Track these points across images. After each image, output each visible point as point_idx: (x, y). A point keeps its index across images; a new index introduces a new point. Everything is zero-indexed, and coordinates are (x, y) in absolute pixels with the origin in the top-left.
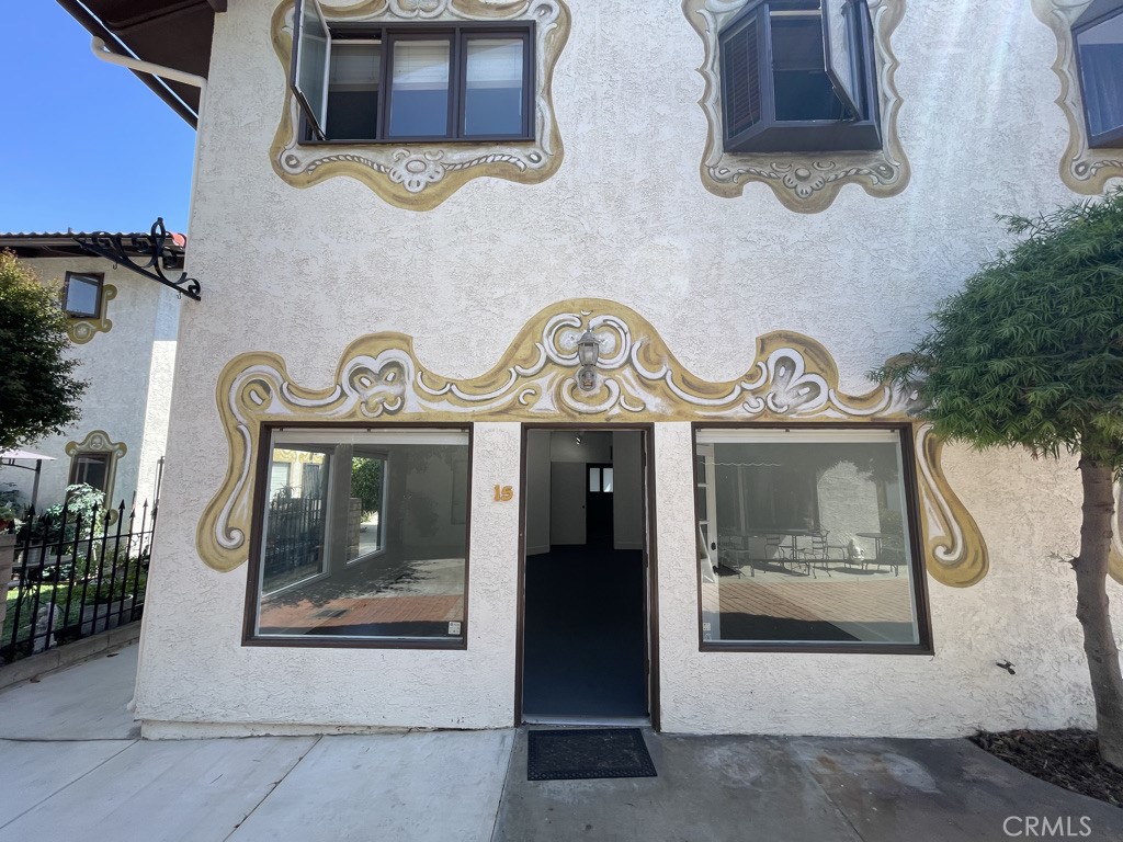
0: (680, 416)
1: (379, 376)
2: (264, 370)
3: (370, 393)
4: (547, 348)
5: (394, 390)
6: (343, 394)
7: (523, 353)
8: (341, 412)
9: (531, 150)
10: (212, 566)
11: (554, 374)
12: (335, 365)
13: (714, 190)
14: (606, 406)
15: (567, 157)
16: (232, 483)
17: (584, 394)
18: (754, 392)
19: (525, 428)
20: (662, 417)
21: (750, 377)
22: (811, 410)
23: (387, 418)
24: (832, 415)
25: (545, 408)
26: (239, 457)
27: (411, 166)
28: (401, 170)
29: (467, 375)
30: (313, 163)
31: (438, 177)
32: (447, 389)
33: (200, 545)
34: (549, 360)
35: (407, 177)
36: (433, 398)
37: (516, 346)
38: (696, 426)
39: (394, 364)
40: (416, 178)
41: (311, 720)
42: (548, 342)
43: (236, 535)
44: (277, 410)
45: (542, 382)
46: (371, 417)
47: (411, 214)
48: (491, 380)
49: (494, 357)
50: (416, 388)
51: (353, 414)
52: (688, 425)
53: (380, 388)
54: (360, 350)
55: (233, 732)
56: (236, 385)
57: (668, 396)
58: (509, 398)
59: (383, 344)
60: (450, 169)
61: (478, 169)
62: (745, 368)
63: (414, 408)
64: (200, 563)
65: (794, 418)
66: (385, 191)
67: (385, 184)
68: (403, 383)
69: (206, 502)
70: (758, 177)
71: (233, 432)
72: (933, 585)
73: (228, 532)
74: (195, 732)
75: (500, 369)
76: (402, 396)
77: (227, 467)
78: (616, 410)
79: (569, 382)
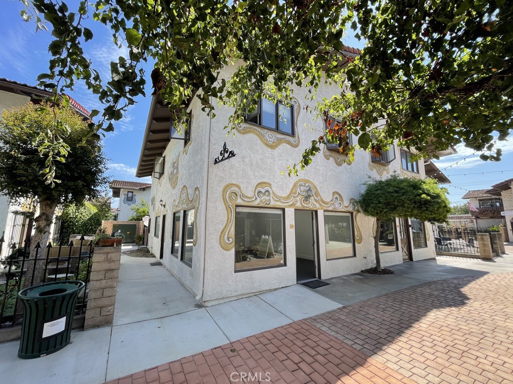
0: (322, 208)
1: (264, 194)
2: (235, 189)
3: (263, 198)
4: (298, 190)
5: (268, 198)
6: (256, 198)
7: (294, 191)
8: (256, 203)
9: (294, 139)
10: (224, 249)
11: (300, 197)
12: (254, 190)
13: (326, 158)
14: (309, 205)
15: (301, 143)
16: (228, 224)
17: (306, 202)
18: (332, 204)
19: (295, 210)
20: (319, 209)
21: (332, 201)
22: (340, 209)
23: (267, 206)
24: (343, 210)
25: (299, 205)
26: (230, 215)
27: (270, 136)
28: (267, 137)
29: (283, 195)
30: (245, 128)
31: (275, 141)
32: (279, 199)
33: (220, 243)
34: (299, 193)
35: (269, 139)
36: (276, 201)
37: (293, 189)
38: (324, 211)
39: (267, 191)
40: (271, 139)
41: (254, 291)
42: (298, 189)
43: (230, 239)
44: (239, 201)
45: (298, 199)
46: (263, 205)
47: (270, 150)
48: (288, 197)
49: (288, 191)
50: (273, 198)
51: (259, 204)
52: (323, 211)
53: (265, 197)
54: (260, 186)
55: (232, 299)
56: (228, 193)
57: (319, 204)
58: (292, 202)
59: (264, 185)
60: (278, 139)
61: (283, 141)
62: (331, 199)
63: (273, 203)
64: (221, 249)
65: (338, 210)
66: (264, 142)
67: (263, 140)
68: (270, 196)
69: (221, 229)
70: (332, 156)
71: (228, 208)
72: (356, 243)
73: (228, 239)
74: (222, 301)
75: (290, 194)
76: (270, 200)
77: (227, 218)
78: (311, 207)
79: (303, 199)
